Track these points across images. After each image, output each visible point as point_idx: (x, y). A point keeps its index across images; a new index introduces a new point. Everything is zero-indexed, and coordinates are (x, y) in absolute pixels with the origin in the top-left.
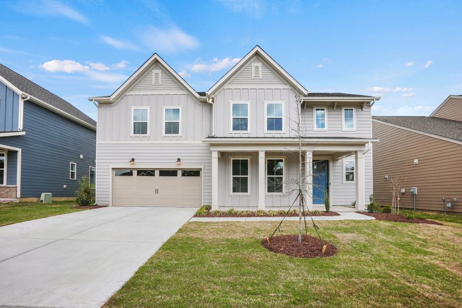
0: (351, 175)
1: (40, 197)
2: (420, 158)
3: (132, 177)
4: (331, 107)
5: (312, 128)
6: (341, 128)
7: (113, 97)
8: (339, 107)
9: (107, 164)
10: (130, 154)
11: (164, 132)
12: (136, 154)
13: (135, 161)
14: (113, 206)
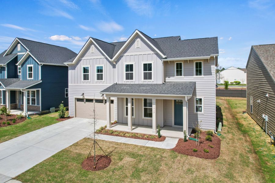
0: (200, 108)
2: (269, 93)
3: (83, 103)
4: (186, 61)
5: (174, 76)
6: (193, 75)
7: (74, 62)
8: (191, 61)
9: (73, 96)
10: (82, 91)
11: (96, 79)
12: (85, 91)
13: (84, 94)
14: (76, 117)
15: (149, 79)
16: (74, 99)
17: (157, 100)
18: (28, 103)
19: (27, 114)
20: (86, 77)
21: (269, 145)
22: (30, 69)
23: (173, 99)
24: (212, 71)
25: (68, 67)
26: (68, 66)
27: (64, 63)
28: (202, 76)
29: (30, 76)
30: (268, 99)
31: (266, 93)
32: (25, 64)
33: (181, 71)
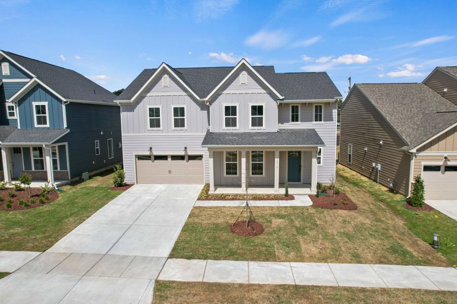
0: (319, 159)
1: (81, 175)
2: (383, 140)
3: (150, 161)
4: (304, 104)
5: (288, 122)
6: (312, 121)
7: (133, 99)
8: (310, 104)
9: (131, 152)
10: (148, 144)
11: (173, 126)
12: (153, 144)
13: (153, 149)
14: (137, 183)
15: (258, 126)
16: (134, 157)
17: (281, 152)
18: (55, 167)
19: (54, 185)
20: (155, 123)
21: (387, 193)
22: (41, 110)
23: (287, 150)
24: (334, 116)
25: (120, 107)
26: (120, 105)
27: (114, 101)
28: (322, 122)
29: (42, 120)
30: (382, 146)
31: (380, 140)
32: (27, 100)
33: (297, 116)
